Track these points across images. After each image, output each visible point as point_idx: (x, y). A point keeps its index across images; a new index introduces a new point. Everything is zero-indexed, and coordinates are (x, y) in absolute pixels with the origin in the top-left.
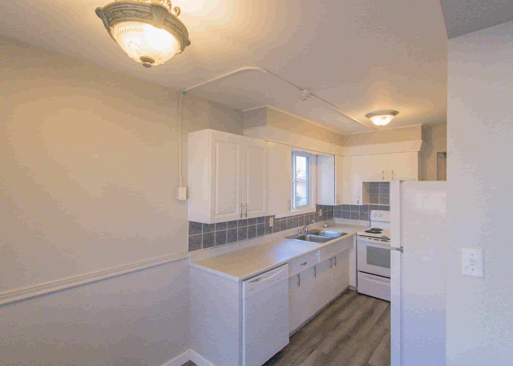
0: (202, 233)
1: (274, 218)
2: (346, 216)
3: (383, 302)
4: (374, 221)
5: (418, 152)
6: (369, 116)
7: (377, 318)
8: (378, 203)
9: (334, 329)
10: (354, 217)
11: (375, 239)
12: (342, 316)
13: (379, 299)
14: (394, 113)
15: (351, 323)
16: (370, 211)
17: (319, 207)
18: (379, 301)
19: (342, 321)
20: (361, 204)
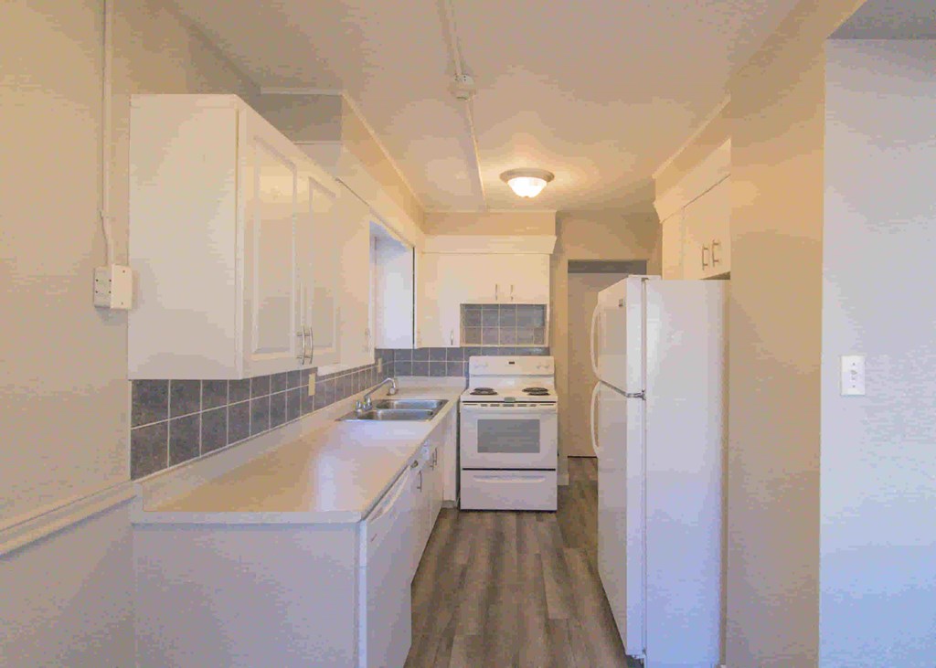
0: (169, 420)
1: (316, 376)
2: (421, 371)
3: (506, 514)
4: (475, 376)
5: (551, 255)
6: (508, 175)
7: (514, 544)
8: (480, 343)
9: (461, 586)
10: (438, 371)
11: (492, 405)
12: (460, 559)
13: (496, 511)
14: (549, 178)
15: (482, 566)
16: (467, 359)
17: (379, 353)
18: (498, 514)
19: (465, 568)
20: (457, 345)
